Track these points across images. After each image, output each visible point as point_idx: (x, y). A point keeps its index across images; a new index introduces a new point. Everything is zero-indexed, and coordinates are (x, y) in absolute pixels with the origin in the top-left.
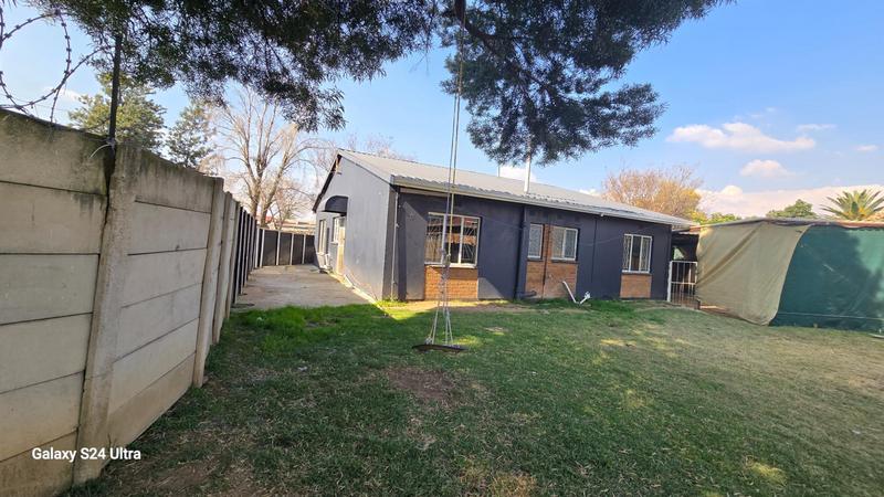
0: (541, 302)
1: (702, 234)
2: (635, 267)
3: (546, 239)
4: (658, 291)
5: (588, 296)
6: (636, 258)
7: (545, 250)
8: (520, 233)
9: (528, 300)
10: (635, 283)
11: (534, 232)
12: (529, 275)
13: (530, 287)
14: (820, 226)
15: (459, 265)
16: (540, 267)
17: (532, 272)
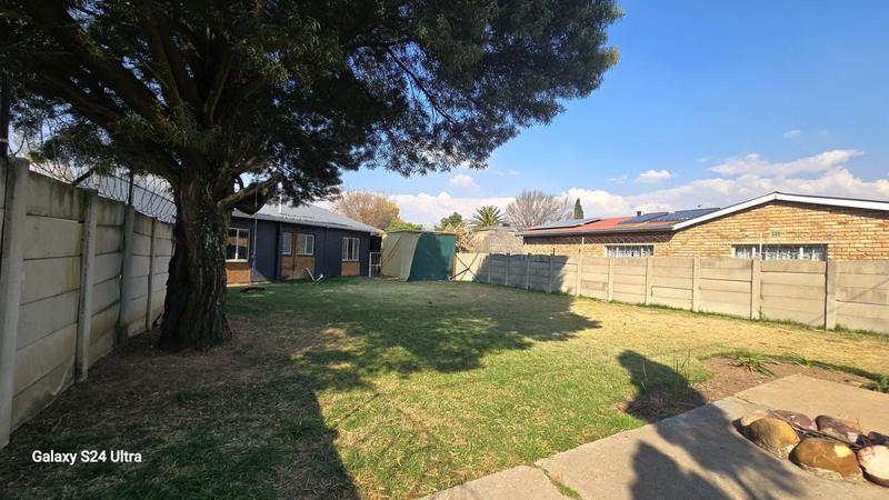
0: (292, 281)
1: (384, 237)
2: (350, 257)
3: (294, 243)
4: (364, 272)
5: (322, 276)
6: (350, 251)
7: (294, 249)
8: (278, 240)
9: (283, 280)
10: (350, 266)
11: (287, 237)
12: (284, 265)
13: (284, 273)
14: (425, 233)
15: (236, 260)
16: (291, 259)
17: (286, 263)
